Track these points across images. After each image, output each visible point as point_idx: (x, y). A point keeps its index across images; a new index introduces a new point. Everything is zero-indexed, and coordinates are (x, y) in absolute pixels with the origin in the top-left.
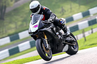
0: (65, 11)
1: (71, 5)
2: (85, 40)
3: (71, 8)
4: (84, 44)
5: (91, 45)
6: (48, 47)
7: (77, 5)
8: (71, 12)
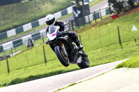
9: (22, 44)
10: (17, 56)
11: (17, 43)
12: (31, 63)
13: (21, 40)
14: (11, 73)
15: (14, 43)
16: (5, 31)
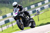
0: (2, 12)
1: (5, 9)
2: (13, 27)
3: (5, 11)
4: (12, 29)
5: (16, 30)
6: (22, 23)
7: (9, 9)
8: (5, 12)
9: (44, 9)
10: (42, 14)
11: (42, 9)
12: (48, 17)
13: (44, 7)
14: (39, 21)
15: (41, 8)
16: (37, 3)
